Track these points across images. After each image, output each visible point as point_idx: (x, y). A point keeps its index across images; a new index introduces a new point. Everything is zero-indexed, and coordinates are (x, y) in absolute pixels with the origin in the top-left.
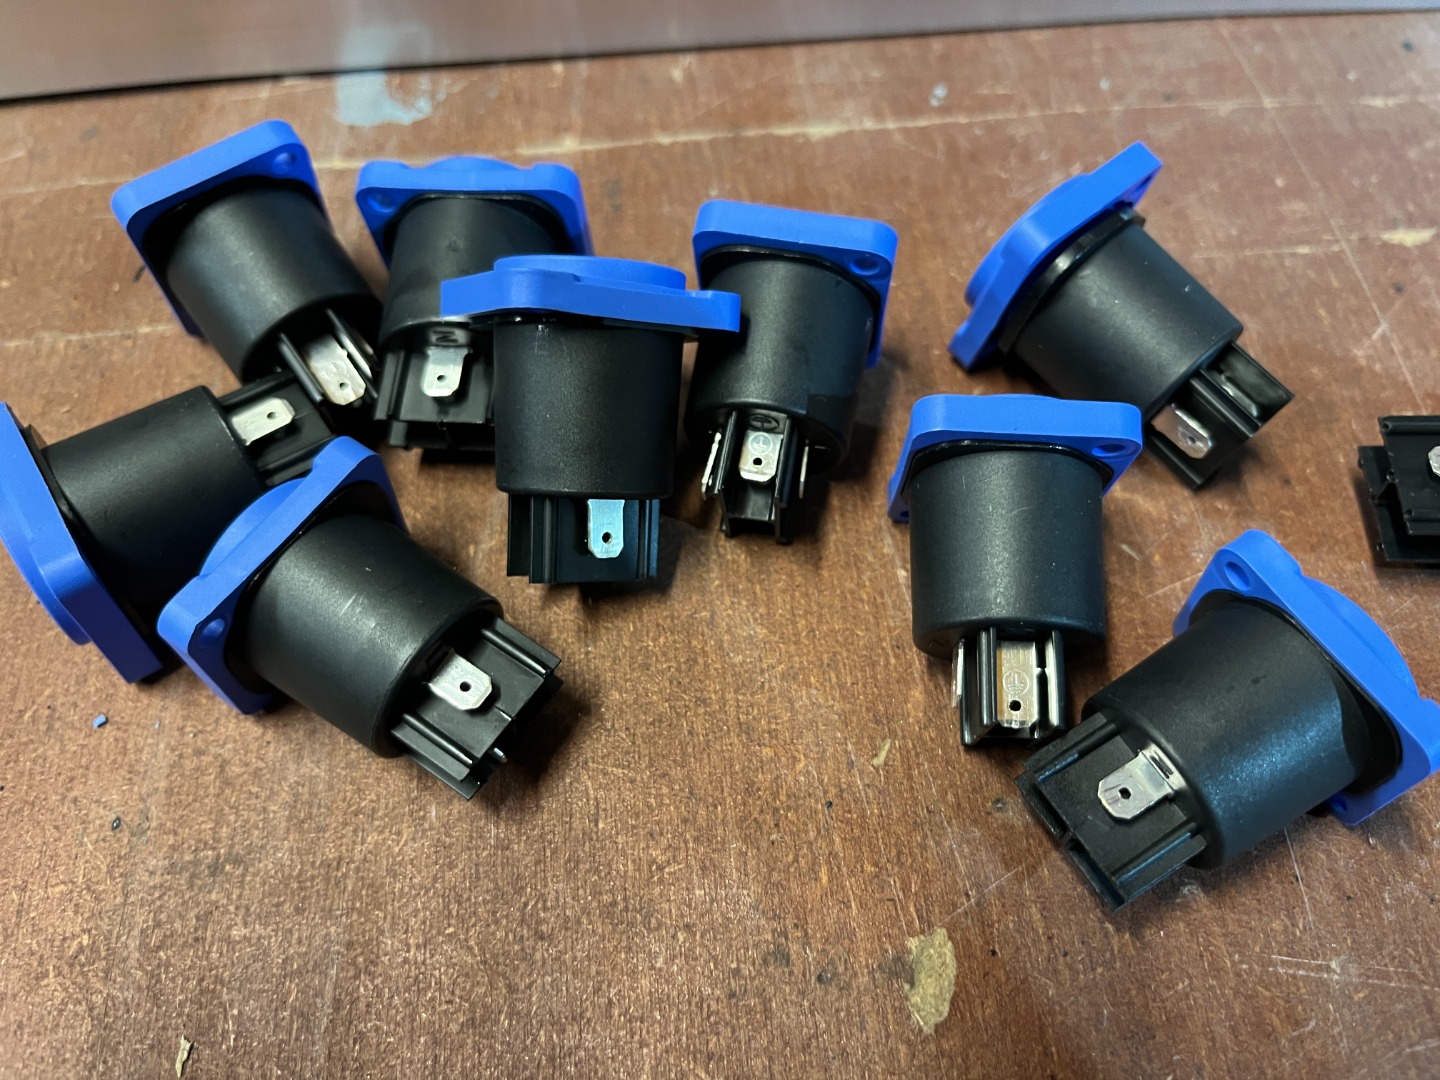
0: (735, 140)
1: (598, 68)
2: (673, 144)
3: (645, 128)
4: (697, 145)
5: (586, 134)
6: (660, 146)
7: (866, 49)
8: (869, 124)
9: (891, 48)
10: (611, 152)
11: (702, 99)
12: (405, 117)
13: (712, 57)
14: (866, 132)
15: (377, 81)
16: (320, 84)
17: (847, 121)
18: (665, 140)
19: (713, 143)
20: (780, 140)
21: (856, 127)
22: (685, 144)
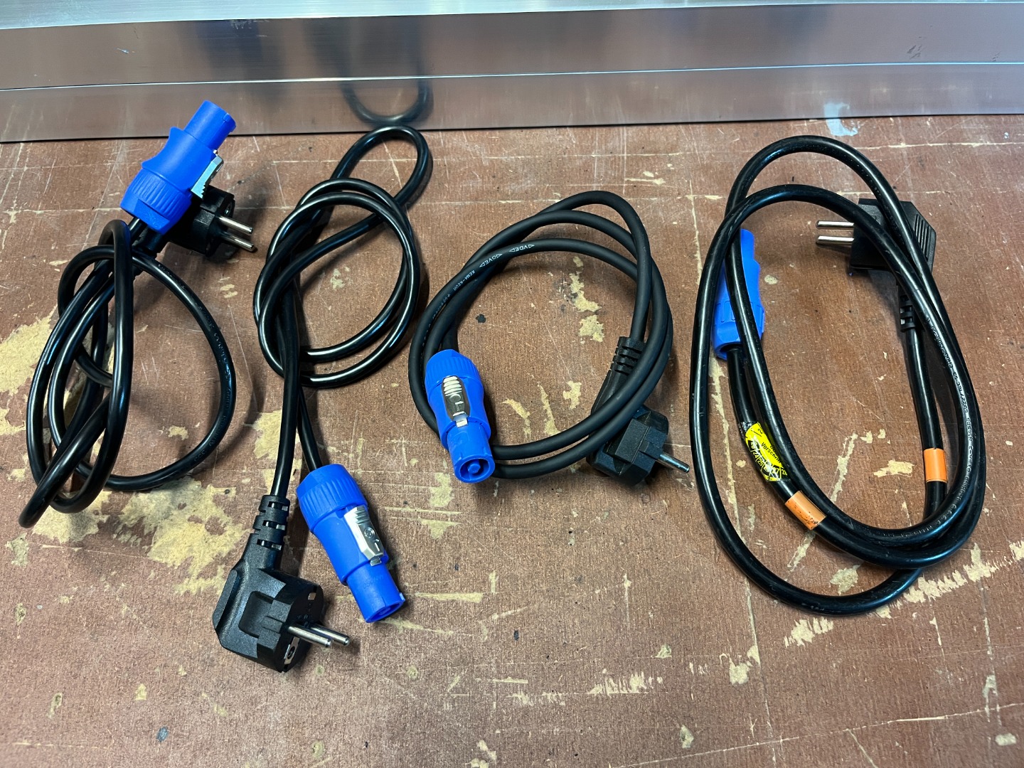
0: (951, 146)
1: (904, 120)
2: (933, 146)
3: (924, 142)
4: (940, 146)
5: (907, 143)
6: (929, 146)
7: (982, 119)
8: (988, 143)
9: (990, 119)
10: (915, 147)
11: (938, 132)
12: (852, 134)
13: (937, 118)
14: (988, 146)
15: (839, 120)
16: (821, 122)
17: (982, 142)
18: (931, 145)
19: (944, 146)
20: (963, 146)
21: (985, 144)
22: (937, 146)
